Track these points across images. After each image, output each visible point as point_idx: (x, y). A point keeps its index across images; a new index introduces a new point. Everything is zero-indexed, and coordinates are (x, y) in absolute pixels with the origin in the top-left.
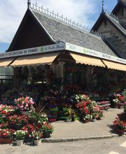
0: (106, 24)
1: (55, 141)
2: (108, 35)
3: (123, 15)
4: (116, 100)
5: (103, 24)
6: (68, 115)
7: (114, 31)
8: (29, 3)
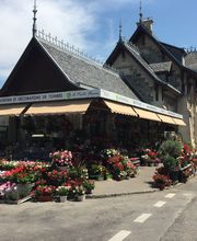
0: (124, 56)
1: (98, 197)
2: (127, 72)
3: (144, 44)
4: (145, 157)
5: (121, 56)
6: (99, 173)
7: (136, 66)
8: (34, 31)
